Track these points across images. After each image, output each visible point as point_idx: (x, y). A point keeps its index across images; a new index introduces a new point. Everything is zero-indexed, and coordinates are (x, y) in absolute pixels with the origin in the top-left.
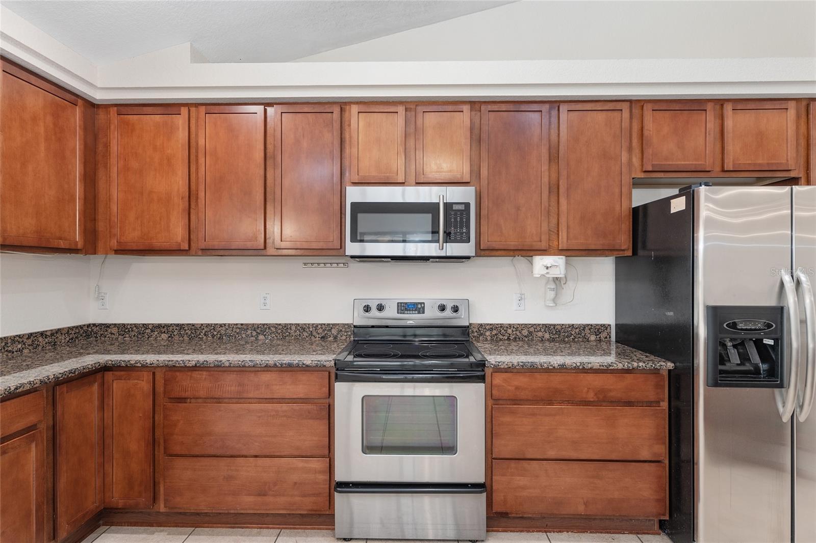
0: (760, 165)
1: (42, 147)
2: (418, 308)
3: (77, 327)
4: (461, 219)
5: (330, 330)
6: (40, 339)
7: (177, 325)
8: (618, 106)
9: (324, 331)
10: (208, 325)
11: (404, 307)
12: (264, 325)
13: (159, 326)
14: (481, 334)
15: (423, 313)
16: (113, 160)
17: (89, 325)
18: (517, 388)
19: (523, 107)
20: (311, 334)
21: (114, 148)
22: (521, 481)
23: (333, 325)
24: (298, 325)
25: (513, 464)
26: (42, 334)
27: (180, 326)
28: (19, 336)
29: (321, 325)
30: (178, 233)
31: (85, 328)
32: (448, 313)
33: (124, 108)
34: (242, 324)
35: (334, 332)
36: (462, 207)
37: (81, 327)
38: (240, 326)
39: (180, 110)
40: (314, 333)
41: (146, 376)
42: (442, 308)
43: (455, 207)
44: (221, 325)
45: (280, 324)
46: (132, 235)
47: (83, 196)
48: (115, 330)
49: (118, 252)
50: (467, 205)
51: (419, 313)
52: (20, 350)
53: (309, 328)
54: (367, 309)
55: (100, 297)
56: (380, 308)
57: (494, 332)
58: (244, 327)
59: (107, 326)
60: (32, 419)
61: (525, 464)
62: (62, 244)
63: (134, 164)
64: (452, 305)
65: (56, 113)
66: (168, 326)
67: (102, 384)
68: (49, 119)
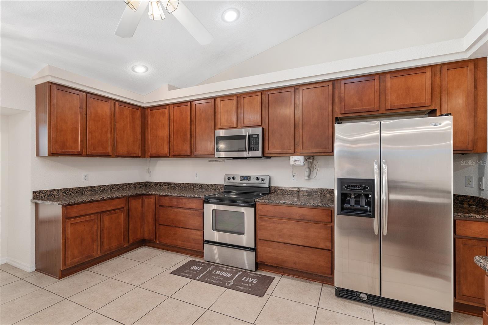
1: (129, 125)
2: (248, 178)
3: (142, 182)
4: (256, 141)
5: (217, 187)
6: (131, 185)
7: (170, 183)
8: (327, 84)
9: (215, 187)
10: (179, 183)
11: (244, 178)
12: (196, 184)
13: (165, 183)
14: (276, 191)
15: (250, 181)
16: (149, 126)
17: (146, 182)
18: (267, 211)
20: (211, 188)
21: (149, 122)
22: (269, 250)
23: (219, 185)
24: (207, 184)
25: (266, 242)
26: (132, 184)
27: (171, 183)
28: (126, 184)
29: (214, 185)
30: (166, 150)
31: (145, 183)
32: (260, 181)
33: (152, 108)
34: (189, 184)
35: (219, 188)
36: (256, 136)
37: (144, 182)
38: (188, 184)
39: (166, 107)
40: (212, 188)
41: (153, 197)
42: (257, 179)
43: (254, 136)
44: (182, 184)
45: (201, 184)
46: (154, 151)
47: (140, 139)
48: (153, 184)
49: (151, 157)
50: (258, 135)
51: (248, 181)
52: (126, 188)
53: (210, 186)
54: (229, 179)
55: (149, 172)
56: (234, 178)
57: (281, 191)
58: (189, 185)
59: (151, 183)
60: (122, 206)
61: (270, 243)
62: (134, 155)
63: (154, 127)
64: (261, 178)
65: (133, 114)
66: (167, 183)
67: (143, 199)
68: (131, 116)
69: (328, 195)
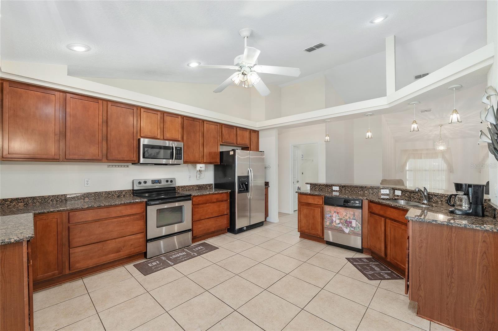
0: (243, 143)
2: (159, 181)
4: (179, 152)
5: (122, 193)
7: (31, 197)
8: (217, 124)
9: (119, 193)
10: (53, 196)
11: (154, 182)
14: (179, 189)
18: (199, 201)
19: (195, 120)
22: (200, 226)
23: (123, 190)
25: (198, 222)
27: (34, 198)
29: (118, 191)
30: (54, 148)
32: (169, 183)
35: (124, 193)
39: (55, 93)
40: (114, 195)
42: (167, 181)
43: (178, 148)
45: (97, 192)
50: (181, 148)
51: (160, 183)
53: (112, 193)
54: (140, 183)
56: (145, 182)
57: (182, 188)
61: (201, 221)
64: (170, 180)
66: (23, 199)
69: (209, 188)
